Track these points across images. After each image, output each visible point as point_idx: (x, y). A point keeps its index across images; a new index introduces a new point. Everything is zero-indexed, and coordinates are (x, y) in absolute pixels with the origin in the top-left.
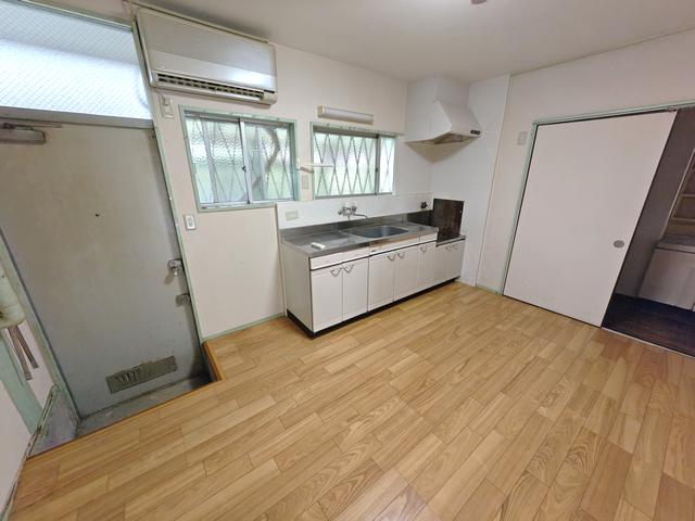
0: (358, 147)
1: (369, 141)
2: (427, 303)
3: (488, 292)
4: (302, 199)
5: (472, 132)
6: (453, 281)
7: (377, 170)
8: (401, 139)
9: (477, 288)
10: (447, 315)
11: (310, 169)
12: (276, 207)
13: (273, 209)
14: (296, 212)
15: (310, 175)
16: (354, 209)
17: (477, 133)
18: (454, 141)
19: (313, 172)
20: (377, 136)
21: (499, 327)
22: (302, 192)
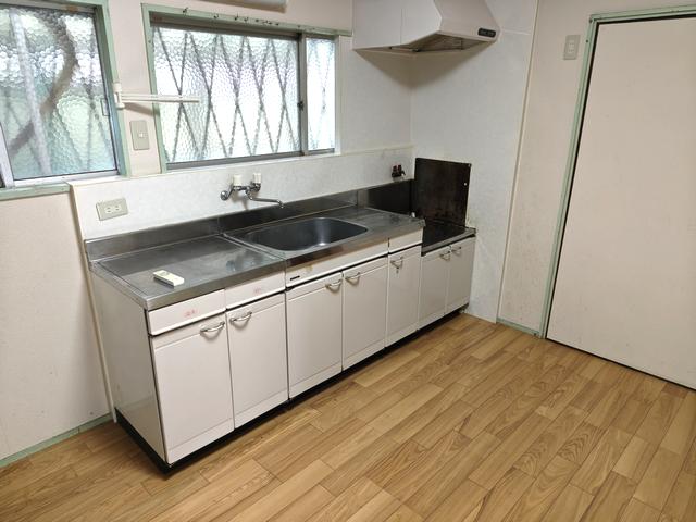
0: (258, 58)
1: (281, 45)
2: (408, 366)
3: (520, 333)
4: (134, 172)
5: (482, 32)
6: (456, 314)
7: (302, 105)
8: (348, 43)
9: (500, 326)
10: (447, 390)
11: (149, 106)
12: (71, 192)
13: (66, 196)
14: (122, 202)
15: (149, 120)
16: (255, 188)
17: (492, 34)
18: (450, 49)
19: (155, 113)
20: (297, 36)
21: (543, 410)
22: (133, 157)
